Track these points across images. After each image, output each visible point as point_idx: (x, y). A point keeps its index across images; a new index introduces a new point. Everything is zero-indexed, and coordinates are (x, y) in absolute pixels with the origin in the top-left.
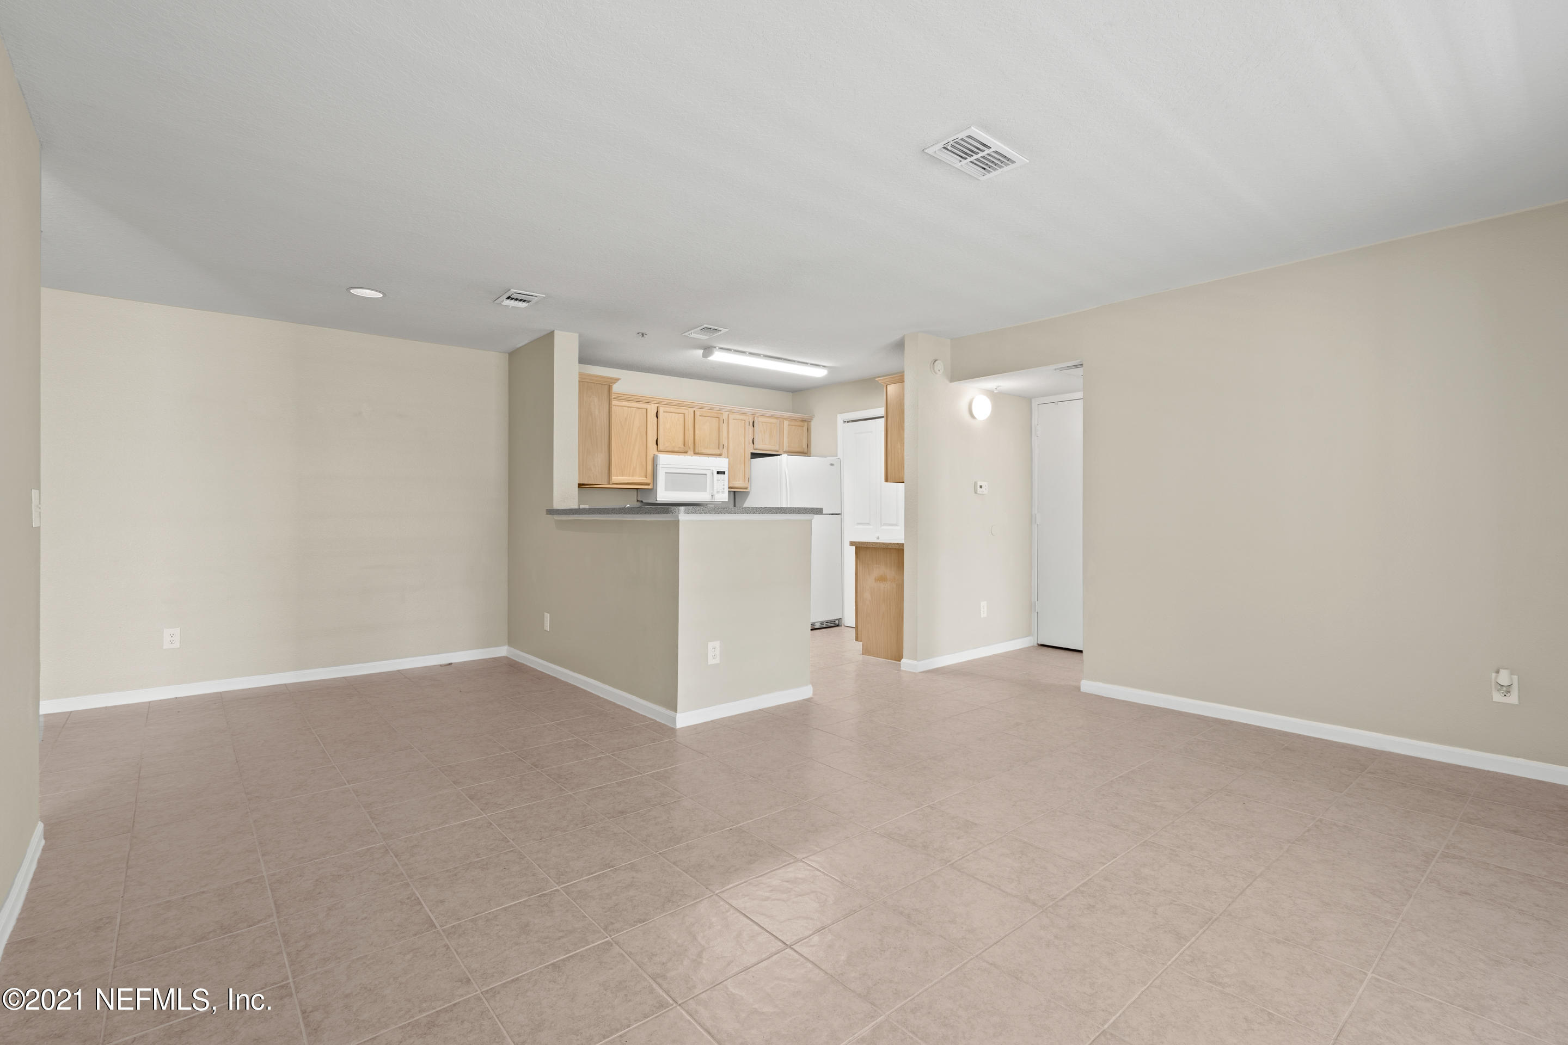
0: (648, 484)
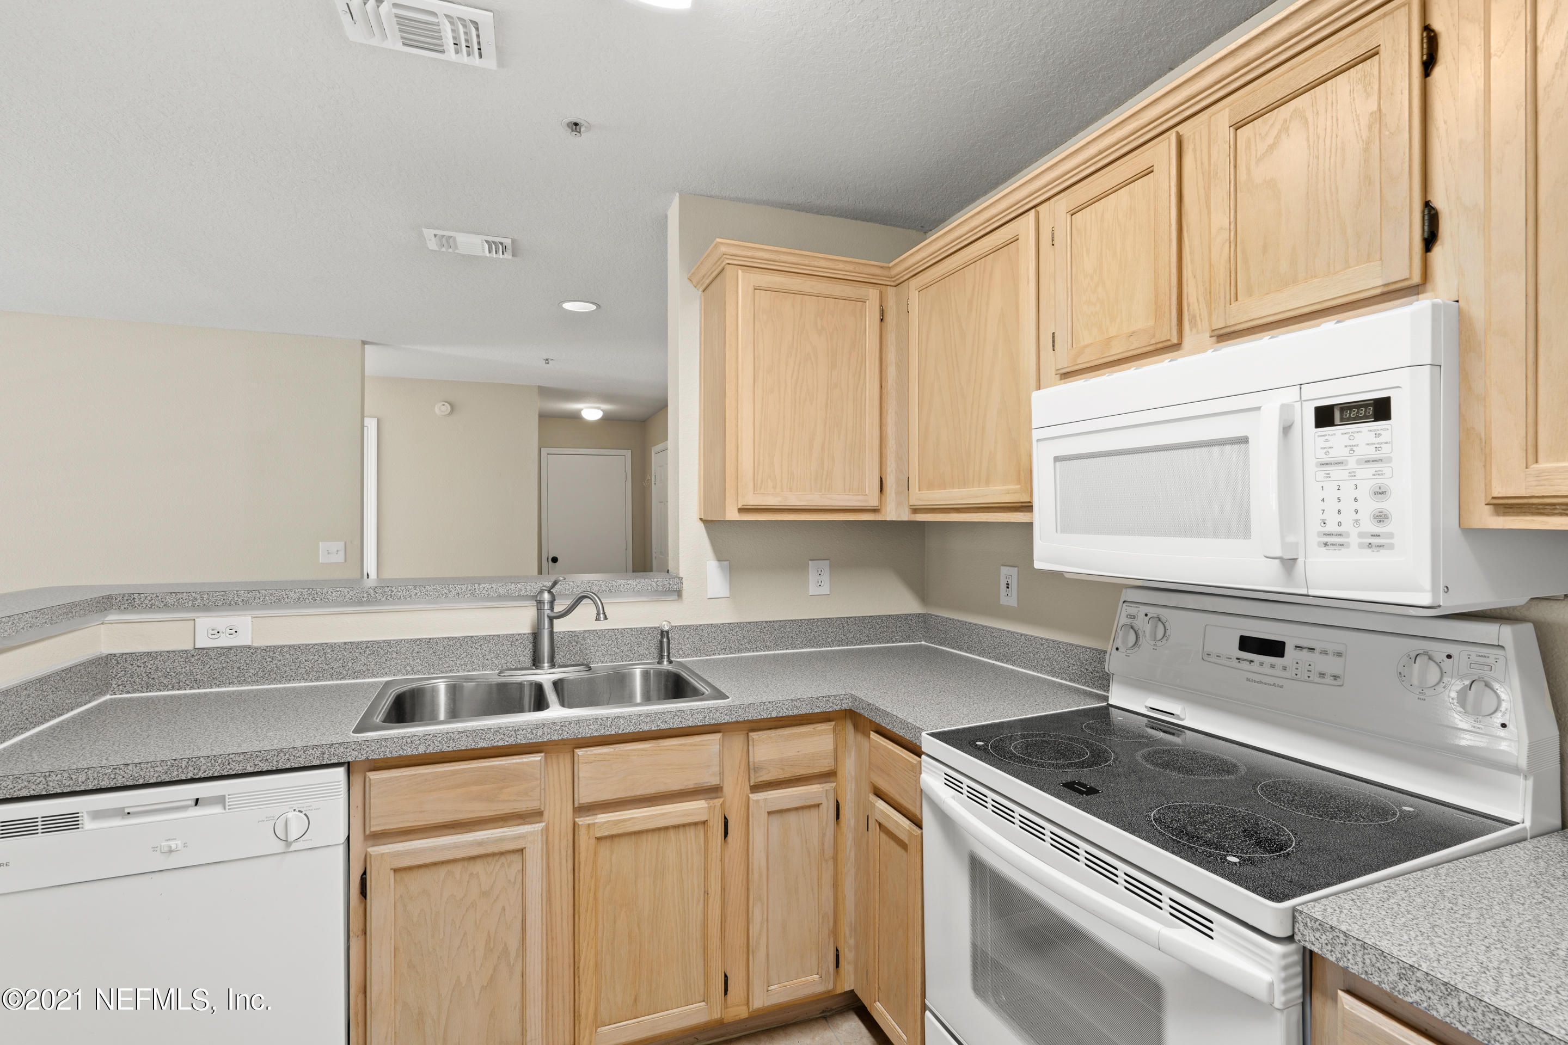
0: (1030, 506)
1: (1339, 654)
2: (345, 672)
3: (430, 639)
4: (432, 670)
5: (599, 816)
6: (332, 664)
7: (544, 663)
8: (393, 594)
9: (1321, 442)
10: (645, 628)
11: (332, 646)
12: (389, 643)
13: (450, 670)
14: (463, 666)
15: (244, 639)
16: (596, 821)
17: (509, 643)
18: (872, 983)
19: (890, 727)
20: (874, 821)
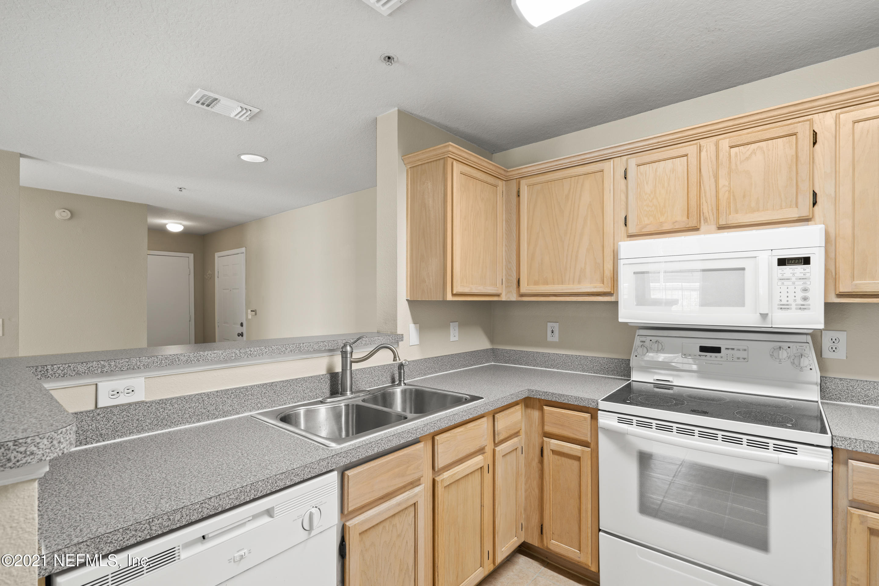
0: (610, 294)
1: (745, 350)
2: (217, 413)
3: (272, 383)
4: (274, 404)
5: (445, 474)
6: (208, 408)
7: (347, 392)
8: (251, 353)
9: (780, 271)
10: (385, 365)
11: (208, 395)
12: (246, 388)
13: (285, 403)
14: (292, 400)
15: (139, 396)
16: (444, 477)
17: (317, 381)
18: (546, 533)
19: (566, 401)
20: (549, 450)
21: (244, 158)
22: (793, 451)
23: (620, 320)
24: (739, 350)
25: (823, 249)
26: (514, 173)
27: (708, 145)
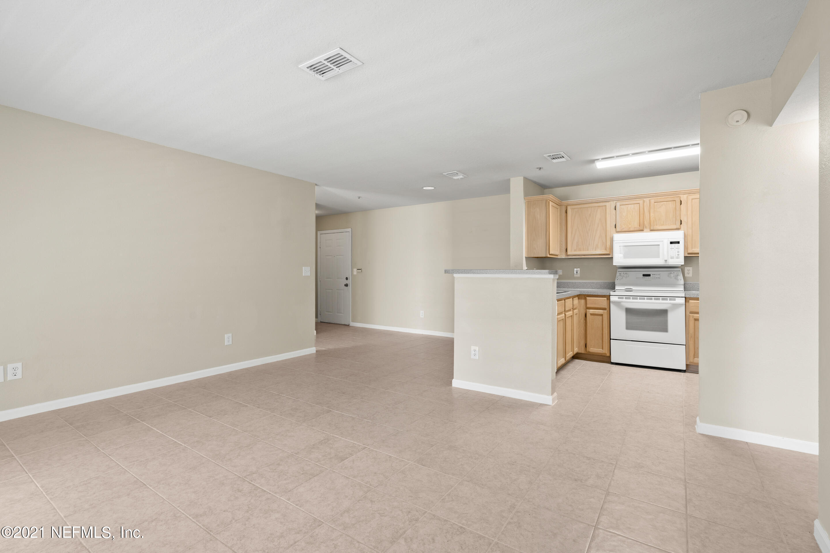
0: (609, 254)
1: (659, 274)
9: (671, 246)
18: (588, 346)
19: (597, 294)
20: (589, 314)
21: (424, 188)
22: (675, 300)
23: (614, 264)
24: (657, 275)
25: (683, 239)
26: (564, 203)
27: (647, 200)
